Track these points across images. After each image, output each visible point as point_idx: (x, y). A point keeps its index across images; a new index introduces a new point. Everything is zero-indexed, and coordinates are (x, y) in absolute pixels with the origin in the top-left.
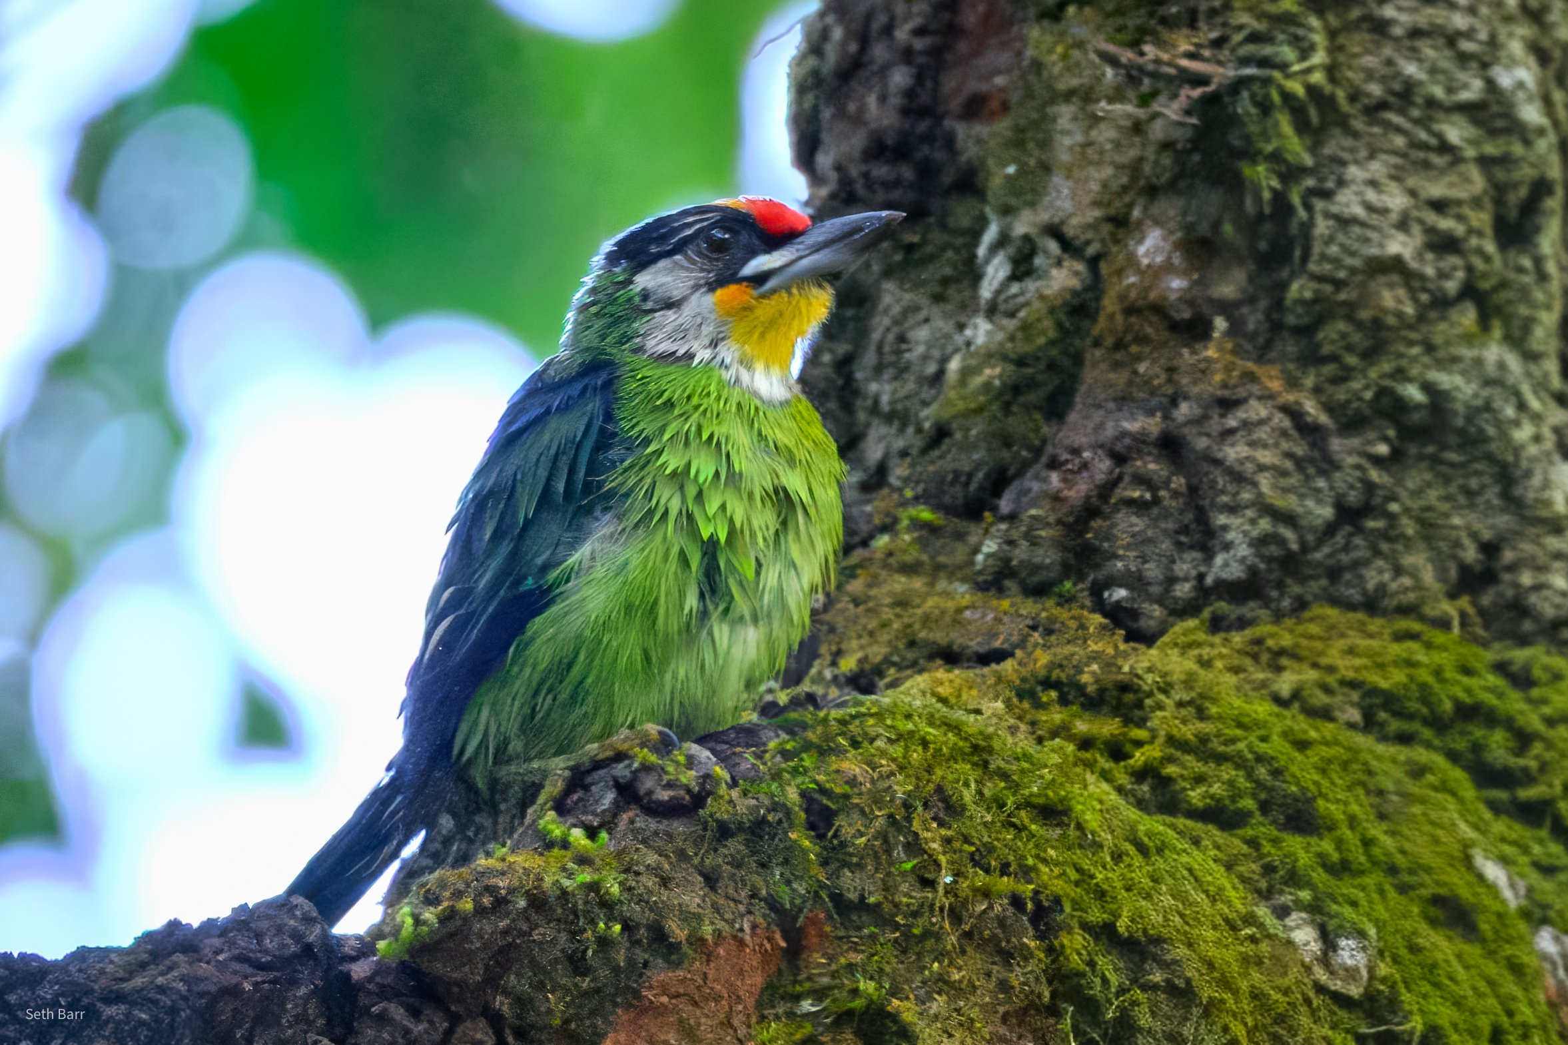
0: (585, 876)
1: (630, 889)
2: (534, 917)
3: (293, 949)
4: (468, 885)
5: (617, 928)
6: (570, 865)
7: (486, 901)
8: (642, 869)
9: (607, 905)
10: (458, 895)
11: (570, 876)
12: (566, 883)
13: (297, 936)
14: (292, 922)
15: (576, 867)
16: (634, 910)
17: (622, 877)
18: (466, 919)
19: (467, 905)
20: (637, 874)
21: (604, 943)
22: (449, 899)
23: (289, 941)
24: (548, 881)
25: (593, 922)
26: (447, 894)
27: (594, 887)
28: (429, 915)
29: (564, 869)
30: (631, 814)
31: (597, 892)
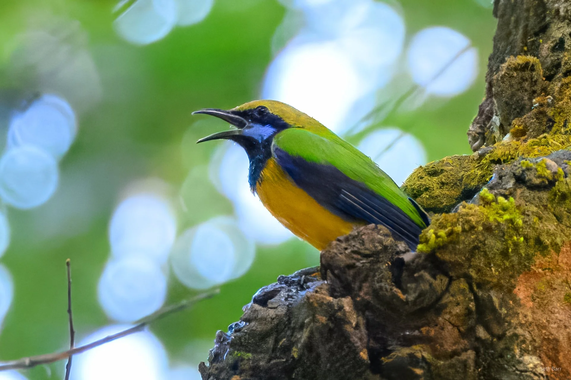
0: (507, 216)
1: (526, 222)
2: (486, 234)
3: (380, 248)
4: (458, 220)
5: (522, 239)
6: (500, 211)
7: (466, 227)
8: (530, 213)
9: (516, 229)
10: (454, 224)
11: (501, 216)
12: (500, 220)
13: (380, 242)
14: (379, 236)
15: (503, 212)
16: (527, 231)
17: (523, 217)
18: (458, 234)
19: (459, 228)
20: (528, 215)
21: (516, 245)
22: (451, 226)
23: (377, 245)
24: (491, 219)
25: (511, 237)
26: (449, 224)
27: (511, 221)
28: (442, 233)
29: (497, 213)
30: (522, 190)
31: (513, 223)
